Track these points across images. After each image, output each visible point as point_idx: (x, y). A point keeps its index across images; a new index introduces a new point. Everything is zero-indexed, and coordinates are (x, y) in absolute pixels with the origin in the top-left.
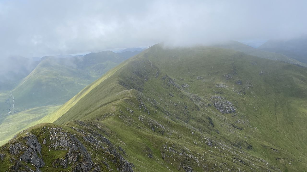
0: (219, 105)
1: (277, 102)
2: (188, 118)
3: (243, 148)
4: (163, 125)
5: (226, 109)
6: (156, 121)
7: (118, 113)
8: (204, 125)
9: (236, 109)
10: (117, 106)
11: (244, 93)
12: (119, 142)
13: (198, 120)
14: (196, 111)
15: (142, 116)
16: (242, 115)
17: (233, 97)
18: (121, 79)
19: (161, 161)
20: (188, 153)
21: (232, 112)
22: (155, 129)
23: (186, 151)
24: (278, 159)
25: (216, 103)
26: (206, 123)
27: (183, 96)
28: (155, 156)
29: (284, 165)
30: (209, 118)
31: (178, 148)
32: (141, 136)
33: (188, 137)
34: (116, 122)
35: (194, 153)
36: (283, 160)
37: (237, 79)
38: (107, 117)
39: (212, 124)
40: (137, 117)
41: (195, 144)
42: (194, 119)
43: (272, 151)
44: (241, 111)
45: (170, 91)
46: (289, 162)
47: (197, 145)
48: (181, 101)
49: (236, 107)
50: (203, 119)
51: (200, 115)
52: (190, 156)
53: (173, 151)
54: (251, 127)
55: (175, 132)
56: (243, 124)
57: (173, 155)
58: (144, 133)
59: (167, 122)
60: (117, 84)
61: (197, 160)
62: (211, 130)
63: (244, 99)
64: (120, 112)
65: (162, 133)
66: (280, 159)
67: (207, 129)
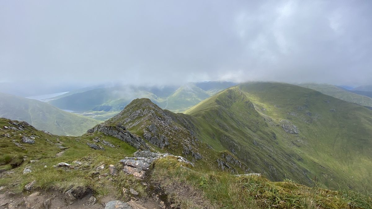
0: (285, 126)
1: (338, 134)
2: (257, 130)
3: (294, 158)
4: (229, 127)
5: (290, 130)
6: (225, 124)
7: (204, 115)
8: (268, 137)
9: (299, 132)
10: (206, 112)
11: (311, 123)
12: (200, 127)
13: (264, 133)
14: (265, 127)
15: (218, 119)
16: (303, 137)
17: (299, 123)
18: (218, 99)
19: (219, 142)
20: (236, 143)
21: (295, 133)
22: (223, 128)
23: (234, 141)
24: (323, 173)
25: (284, 125)
26: (270, 136)
27: (258, 115)
28: (216, 139)
29: (326, 179)
30: (273, 133)
31: (230, 139)
32: (212, 128)
33: (242, 137)
34: (202, 119)
35: (239, 144)
36: (327, 175)
37: (307, 111)
38: (199, 116)
39: (274, 137)
40: (215, 119)
41: (245, 141)
42: (261, 131)
43: (320, 167)
44: (303, 134)
45: (249, 111)
46: (331, 178)
47: (247, 142)
48: (255, 118)
49: (300, 131)
50: (269, 133)
51: (266, 130)
52: (236, 145)
53: (227, 139)
54: (308, 147)
55: (235, 132)
56: (301, 144)
57: (226, 141)
58: (215, 127)
59: (232, 126)
60: (214, 101)
61: (239, 147)
62: (272, 141)
63: (309, 126)
64: (205, 115)
65: (226, 130)
66: (325, 174)
67: (269, 139)
